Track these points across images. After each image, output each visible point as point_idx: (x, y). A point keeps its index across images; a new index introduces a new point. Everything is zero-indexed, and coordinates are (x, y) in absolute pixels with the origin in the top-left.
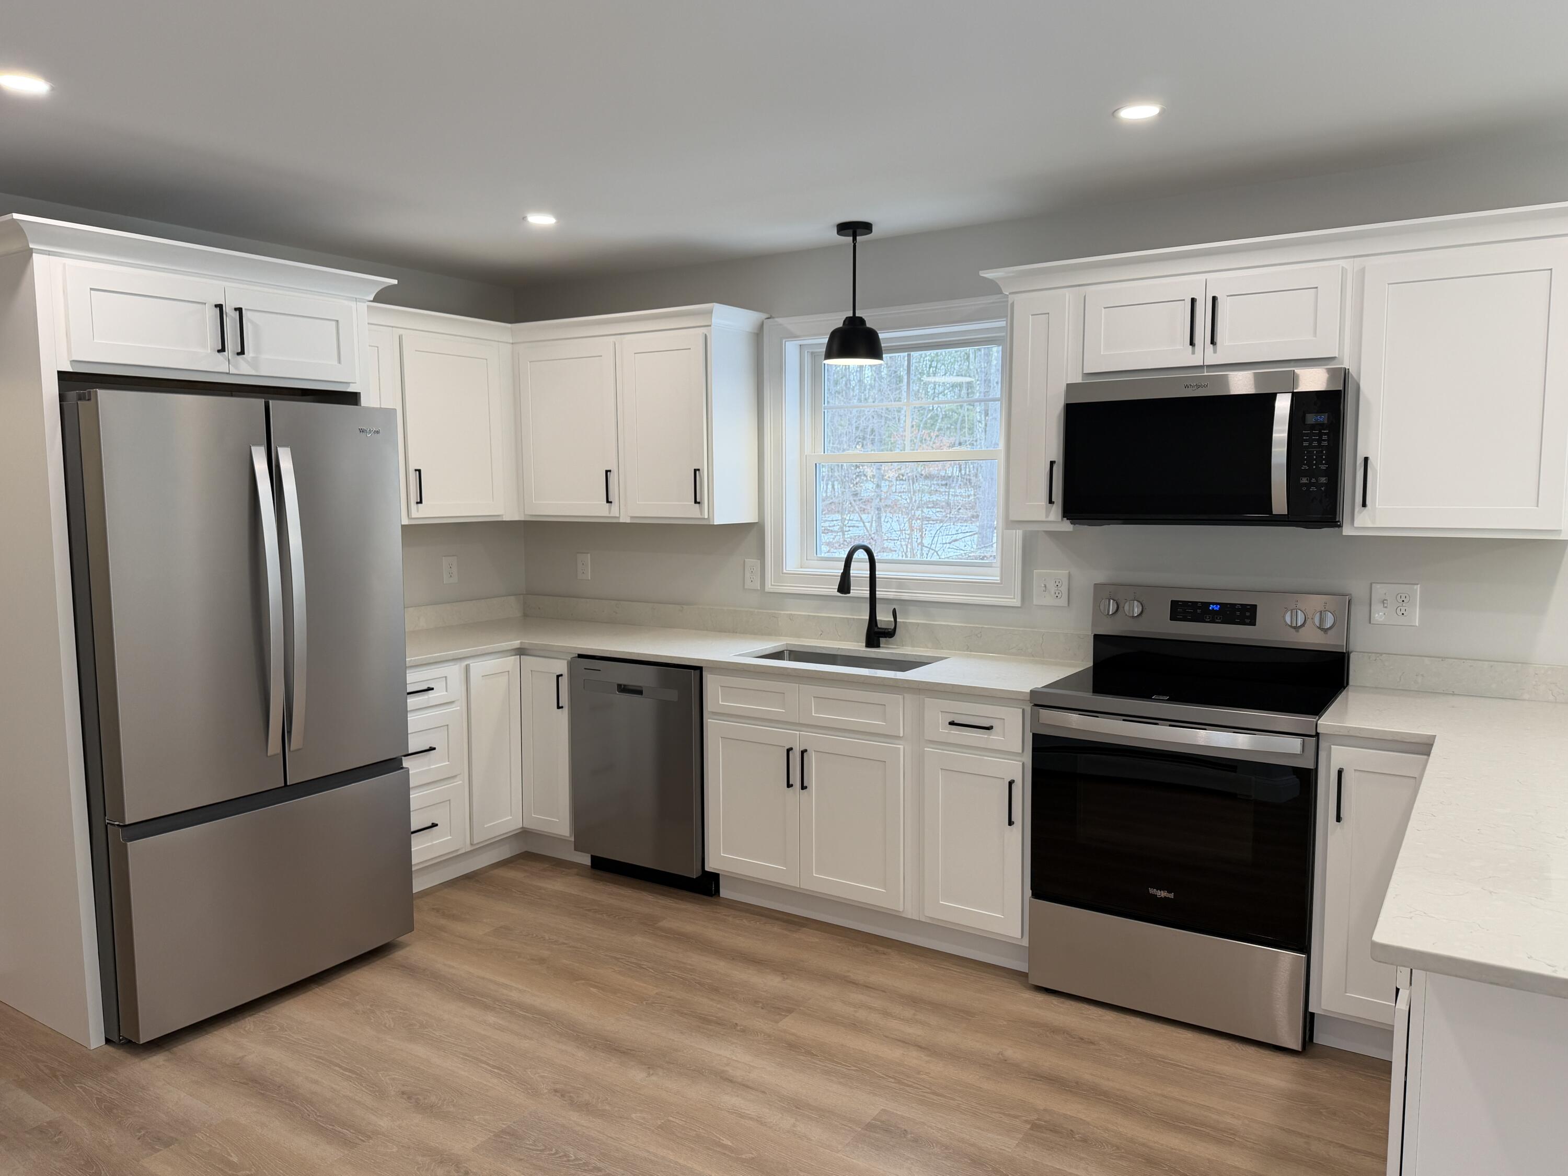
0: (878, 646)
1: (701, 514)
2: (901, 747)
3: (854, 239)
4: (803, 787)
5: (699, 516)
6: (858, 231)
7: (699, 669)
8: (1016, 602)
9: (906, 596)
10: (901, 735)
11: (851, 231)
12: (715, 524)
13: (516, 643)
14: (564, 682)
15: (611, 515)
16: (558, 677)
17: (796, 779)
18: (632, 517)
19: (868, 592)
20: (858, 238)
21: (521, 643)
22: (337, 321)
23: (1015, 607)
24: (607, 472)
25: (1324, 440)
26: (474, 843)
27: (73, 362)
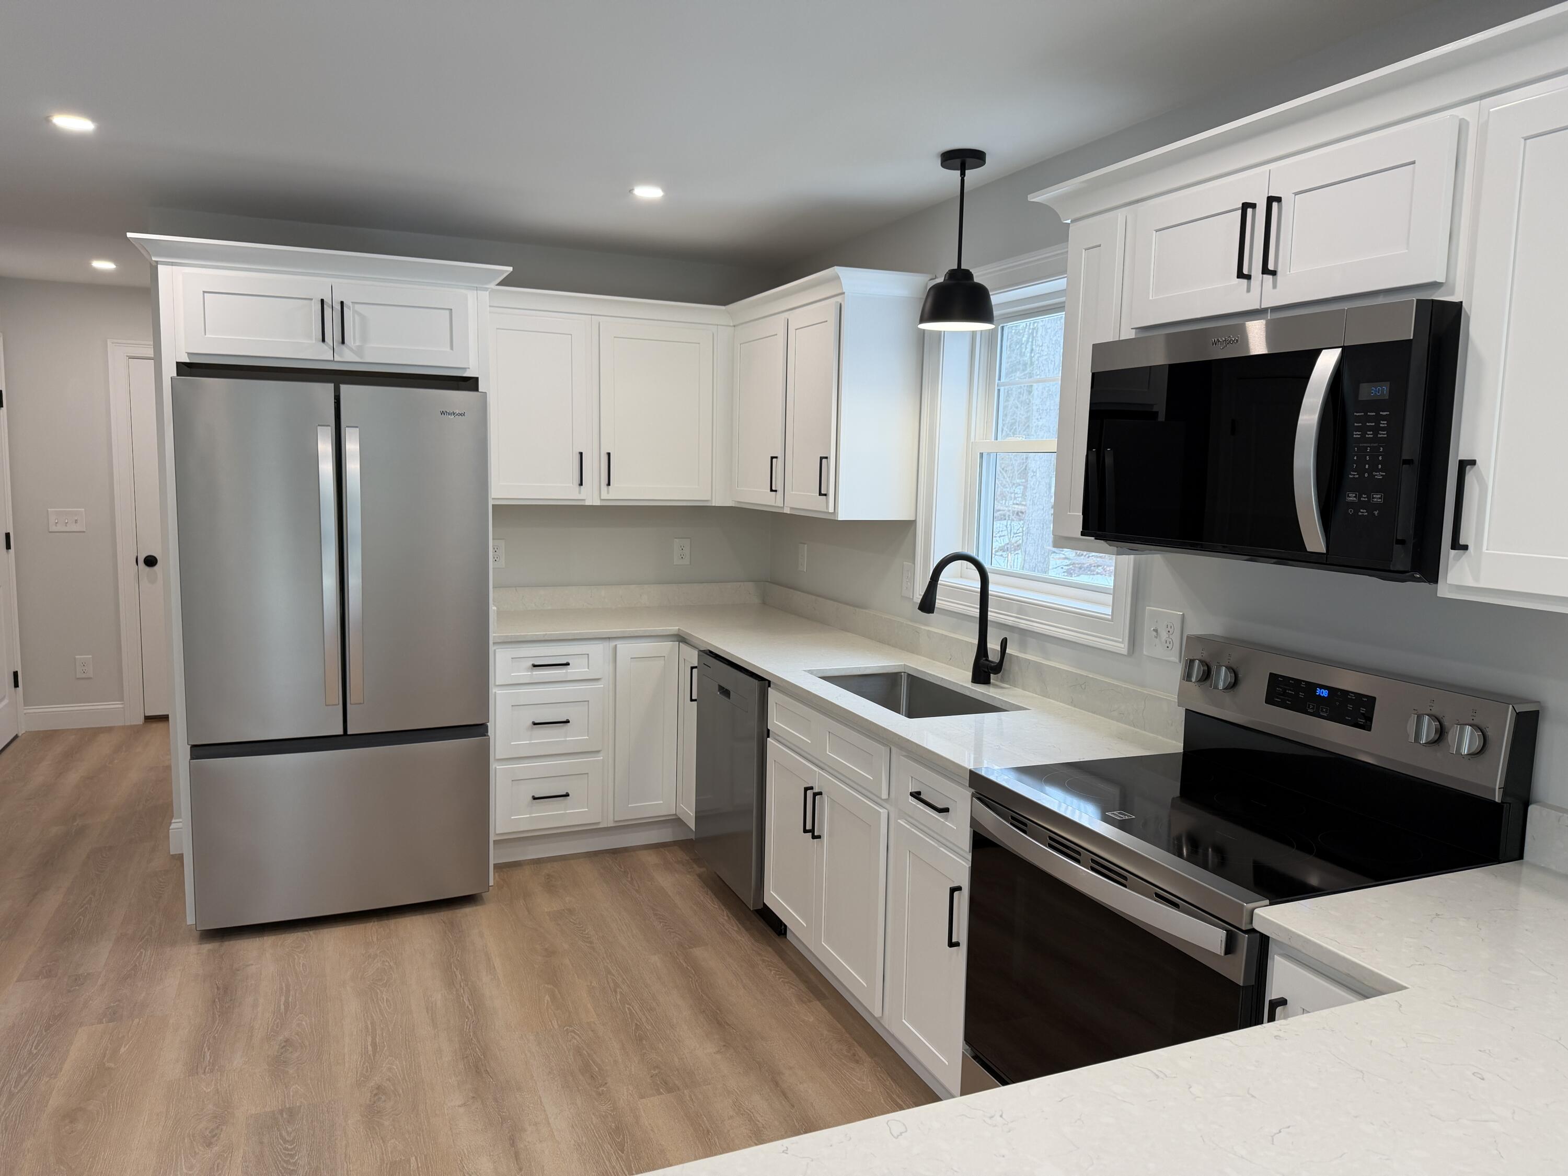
0: (987, 682)
1: (827, 509)
2: (884, 813)
3: (963, 174)
4: (815, 836)
6: (969, 161)
7: (768, 684)
8: (1124, 648)
10: (883, 797)
11: (958, 162)
12: (839, 519)
13: (673, 629)
14: (695, 674)
15: (776, 505)
16: (693, 668)
17: (810, 825)
18: (790, 508)
19: (978, 611)
21: (679, 629)
22: (451, 310)
23: (1125, 655)
24: (772, 458)
25: (1383, 429)
26: (616, 819)
27: (189, 354)
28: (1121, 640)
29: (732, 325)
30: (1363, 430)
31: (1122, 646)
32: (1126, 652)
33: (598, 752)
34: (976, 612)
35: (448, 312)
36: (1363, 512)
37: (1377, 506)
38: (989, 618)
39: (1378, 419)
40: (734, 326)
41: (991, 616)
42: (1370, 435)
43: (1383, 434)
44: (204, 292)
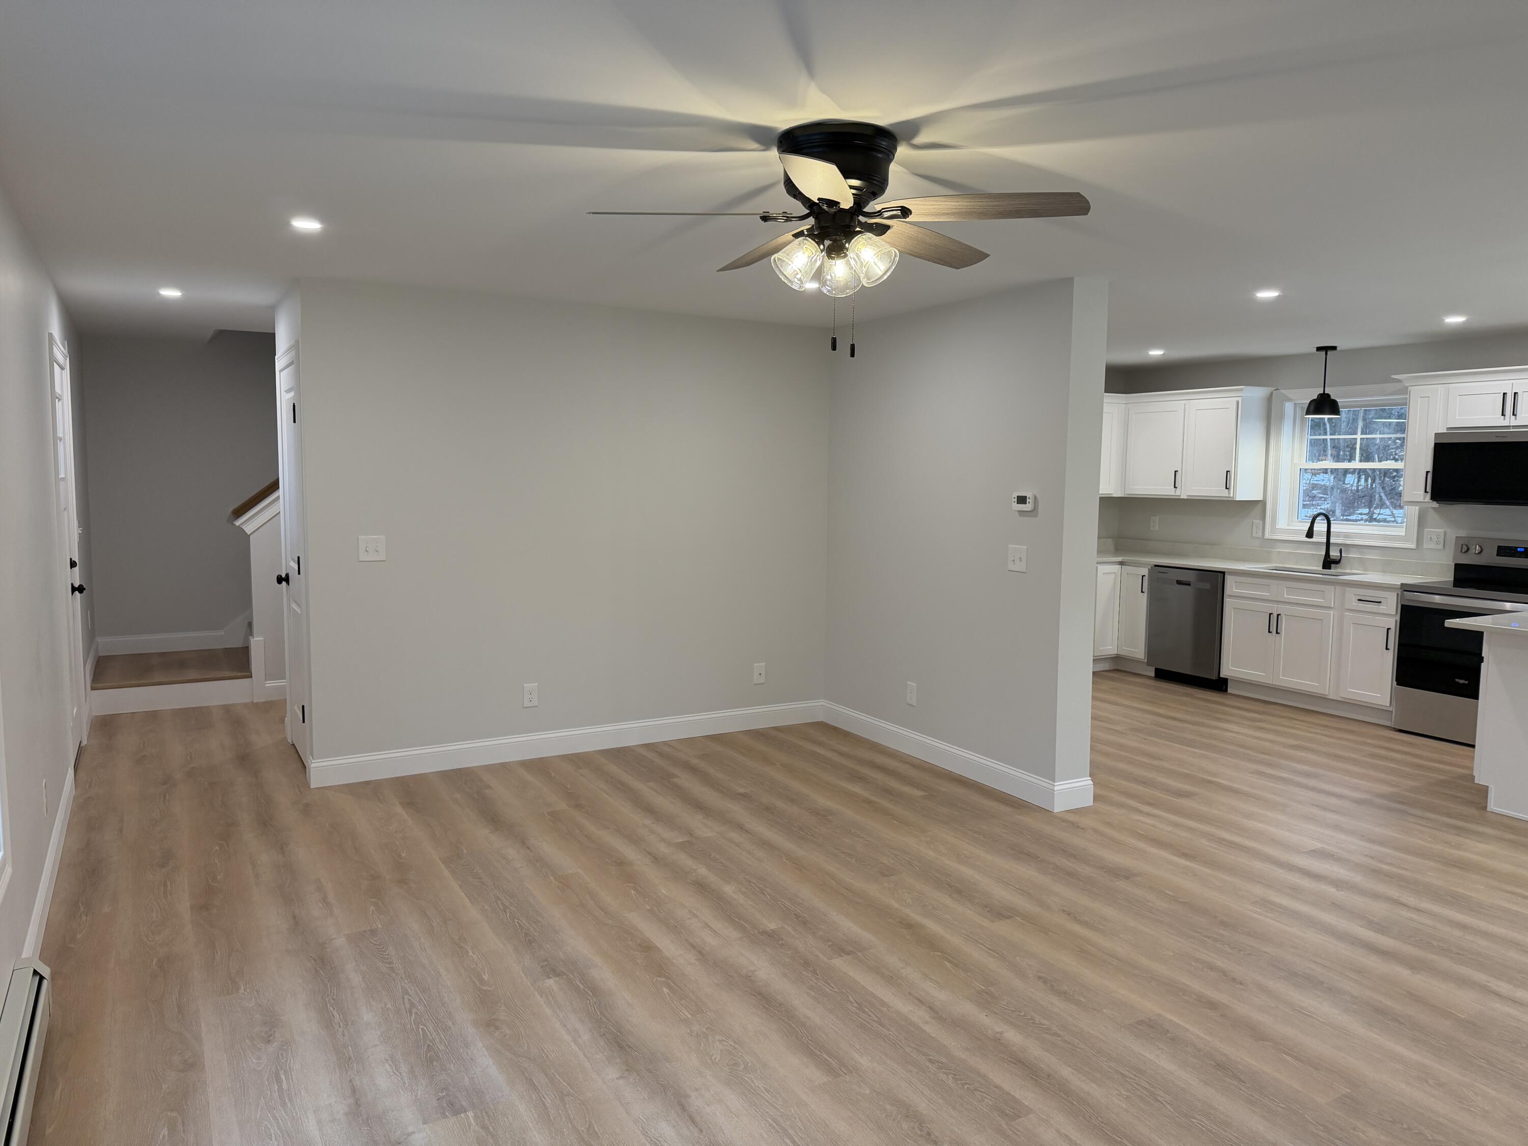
0: (1330, 569)
1: (1229, 494)
2: (1332, 613)
3: (1326, 354)
4: (1277, 633)
5: (1228, 496)
6: (1328, 350)
7: (1223, 573)
8: (1413, 546)
9: (1349, 542)
10: (1332, 606)
11: (1324, 350)
12: (1237, 500)
13: (1120, 559)
14: (1146, 579)
15: (1176, 494)
16: (1143, 576)
17: (1273, 629)
18: (1188, 496)
20: (1328, 352)
21: (1123, 559)
23: (1414, 549)
24: (1175, 471)
28: (1412, 544)
29: (1125, 402)
32: (1415, 547)
34: (1325, 540)
38: (1331, 542)
41: (1332, 541)
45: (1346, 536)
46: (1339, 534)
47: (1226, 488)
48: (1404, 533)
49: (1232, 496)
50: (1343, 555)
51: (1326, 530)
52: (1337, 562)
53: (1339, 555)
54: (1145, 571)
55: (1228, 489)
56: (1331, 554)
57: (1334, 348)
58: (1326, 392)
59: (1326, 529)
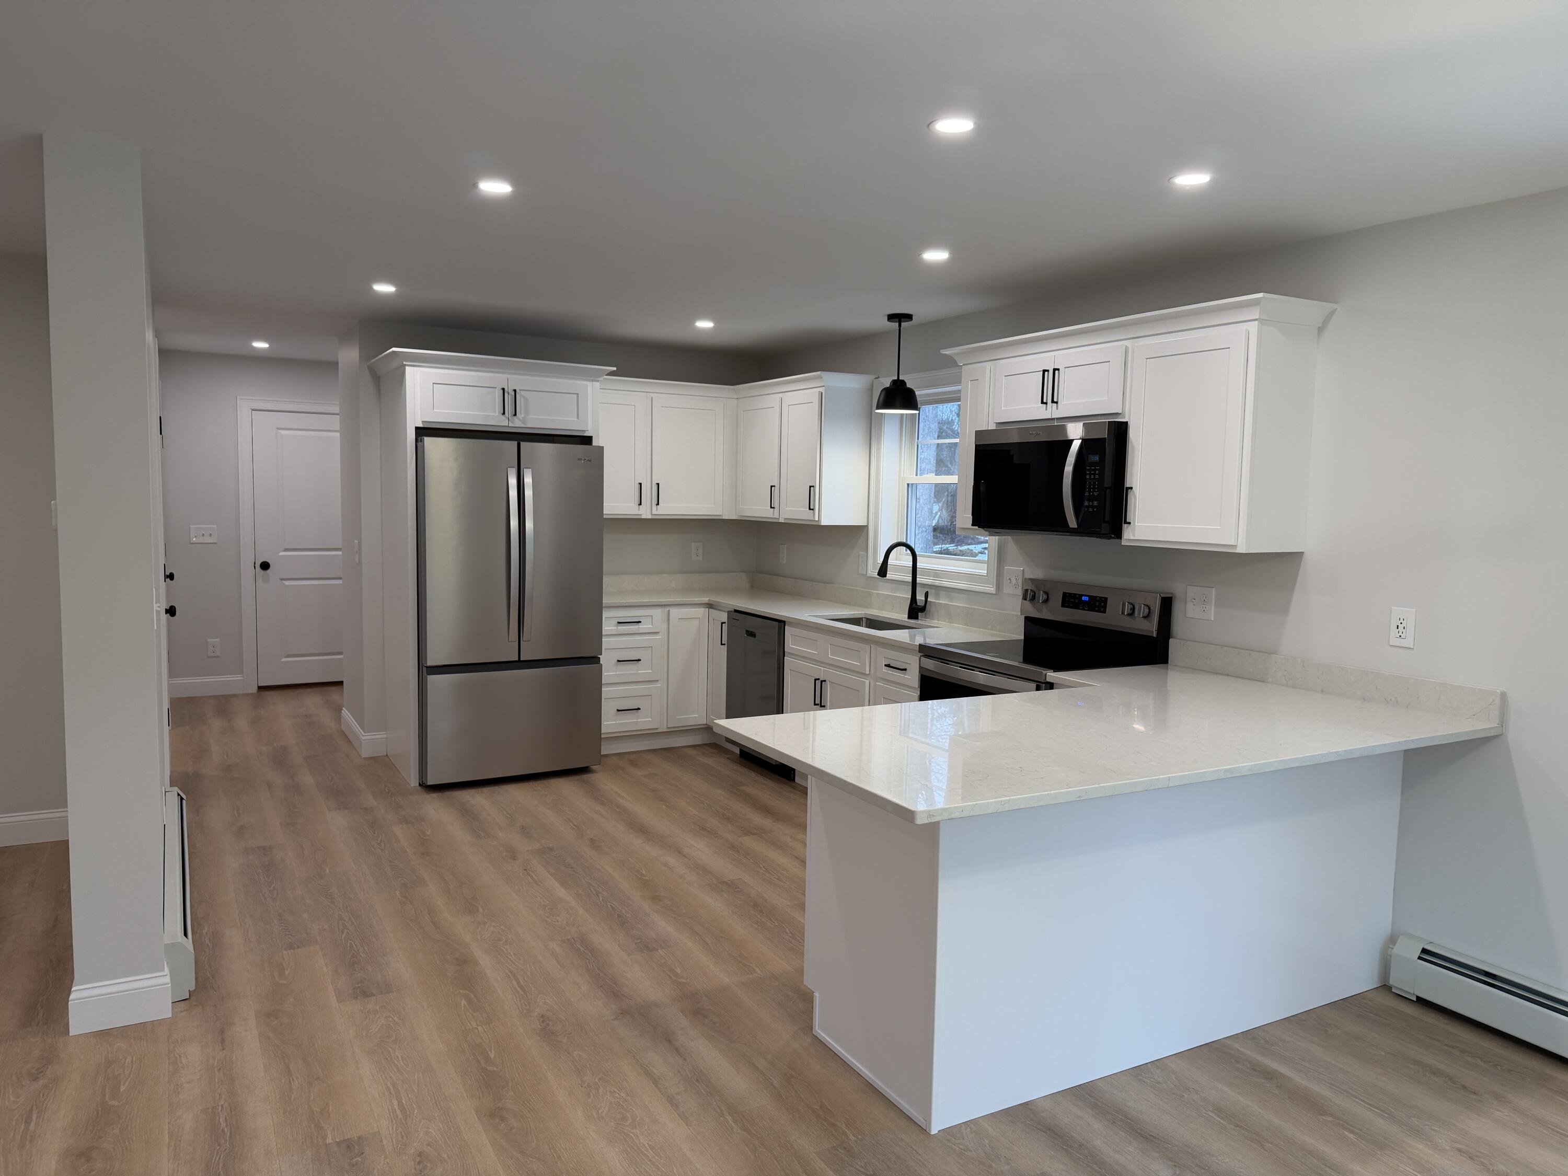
0: (917, 618)
1: (814, 518)
2: (867, 682)
3: (900, 326)
5: (812, 519)
6: (902, 320)
7: (784, 622)
9: (937, 583)
10: (867, 672)
11: (897, 320)
12: (823, 524)
13: (706, 600)
14: (725, 627)
15: (770, 517)
16: (723, 623)
17: (818, 700)
18: (785, 519)
19: (911, 578)
20: (902, 324)
21: (709, 600)
22: (578, 394)
23: (993, 594)
24: (772, 487)
25: (1097, 474)
26: (669, 726)
27: (423, 422)
28: (992, 586)
29: (736, 397)
30: (1090, 474)
31: (993, 589)
32: (994, 592)
33: (657, 681)
34: (910, 579)
35: (576, 395)
36: (1091, 510)
37: (1095, 507)
38: (918, 582)
39: (1095, 470)
40: (737, 399)
41: (919, 580)
42: (1092, 477)
43: (1097, 477)
44: (433, 383)
45: (936, 574)
46: (928, 572)
47: (810, 509)
48: (986, 572)
49: (817, 519)
50: (929, 600)
51: (911, 566)
52: (923, 609)
53: (924, 599)
54: (724, 617)
55: (813, 509)
56: (918, 598)
57: (909, 317)
58: (900, 379)
59: (911, 564)
